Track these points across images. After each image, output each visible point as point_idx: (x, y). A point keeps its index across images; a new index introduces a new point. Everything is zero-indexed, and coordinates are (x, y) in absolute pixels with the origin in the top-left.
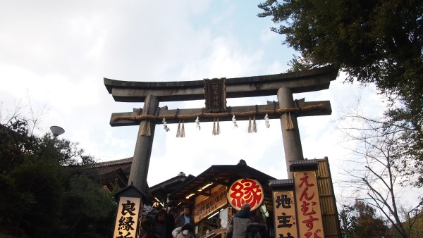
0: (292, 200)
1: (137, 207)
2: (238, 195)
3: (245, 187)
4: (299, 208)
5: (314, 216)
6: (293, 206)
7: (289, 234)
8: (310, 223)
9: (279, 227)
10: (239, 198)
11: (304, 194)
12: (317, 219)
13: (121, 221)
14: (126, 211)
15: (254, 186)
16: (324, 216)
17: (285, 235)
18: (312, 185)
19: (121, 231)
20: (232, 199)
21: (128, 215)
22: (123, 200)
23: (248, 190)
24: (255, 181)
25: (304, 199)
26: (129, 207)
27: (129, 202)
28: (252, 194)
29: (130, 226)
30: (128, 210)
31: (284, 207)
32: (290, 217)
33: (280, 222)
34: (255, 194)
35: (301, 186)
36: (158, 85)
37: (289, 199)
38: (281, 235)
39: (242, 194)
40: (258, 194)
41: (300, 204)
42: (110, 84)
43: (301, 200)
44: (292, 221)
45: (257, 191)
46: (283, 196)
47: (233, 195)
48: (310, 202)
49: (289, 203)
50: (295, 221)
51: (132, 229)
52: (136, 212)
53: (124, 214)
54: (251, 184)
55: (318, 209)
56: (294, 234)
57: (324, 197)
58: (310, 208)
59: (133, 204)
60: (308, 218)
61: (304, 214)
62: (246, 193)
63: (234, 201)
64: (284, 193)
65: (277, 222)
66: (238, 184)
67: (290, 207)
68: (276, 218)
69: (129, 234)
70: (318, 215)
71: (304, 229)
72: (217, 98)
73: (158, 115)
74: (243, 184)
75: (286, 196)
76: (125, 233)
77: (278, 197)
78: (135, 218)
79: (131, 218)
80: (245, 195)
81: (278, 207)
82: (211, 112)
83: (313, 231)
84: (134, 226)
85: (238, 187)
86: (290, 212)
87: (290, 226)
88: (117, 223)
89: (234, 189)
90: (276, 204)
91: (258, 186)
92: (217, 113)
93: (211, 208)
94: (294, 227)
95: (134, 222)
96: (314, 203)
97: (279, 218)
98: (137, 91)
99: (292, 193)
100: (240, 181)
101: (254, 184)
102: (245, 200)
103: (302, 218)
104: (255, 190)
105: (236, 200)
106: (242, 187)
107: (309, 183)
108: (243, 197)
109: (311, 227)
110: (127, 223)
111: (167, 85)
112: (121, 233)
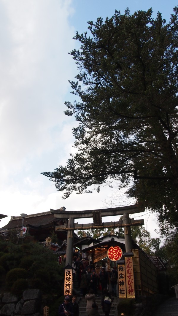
0: (124, 268)
1: (71, 273)
2: (112, 253)
3: (114, 250)
4: (126, 271)
5: (131, 274)
6: (124, 270)
7: (123, 281)
8: (129, 277)
9: (120, 278)
10: (112, 255)
11: (128, 266)
12: (132, 276)
13: (66, 278)
14: (67, 275)
15: (118, 249)
16: (134, 273)
17: (122, 281)
18: (131, 262)
19: (67, 282)
20: (109, 255)
21: (68, 276)
22: (66, 271)
23: (116, 251)
24: (119, 247)
25: (128, 268)
26: (68, 273)
27: (68, 271)
28: (117, 253)
29: (69, 280)
30: (68, 274)
31: (121, 271)
32: (123, 275)
33: (120, 276)
34: (119, 253)
35: (127, 263)
36: (73, 213)
37: (123, 268)
38: (120, 281)
39: (113, 253)
40: (120, 253)
41: (127, 270)
42: (53, 212)
43: (127, 268)
44: (124, 276)
45: (120, 252)
46: (121, 267)
47: (110, 254)
48: (130, 269)
49: (123, 270)
50: (125, 276)
51: (70, 281)
52: (71, 275)
53: (67, 276)
54: (117, 248)
55: (132, 272)
56: (124, 281)
57: (135, 265)
58: (130, 271)
59: (70, 272)
60: (129, 275)
61: (128, 274)
62: (115, 253)
63: (110, 257)
64: (121, 266)
65: (119, 277)
66: (111, 248)
67: (123, 271)
68: (119, 275)
69: (69, 283)
70: (132, 274)
71: (128, 279)
72: (98, 219)
73: (75, 227)
74: (114, 248)
75: (122, 267)
76: (68, 283)
77: (119, 267)
78: (71, 277)
79: (69, 277)
80: (114, 254)
81: (119, 271)
82: (96, 226)
83: (130, 280)
84: (71, 280)
85: (111, 250)
86: (123, 273)
87: (123, 278)
88: (65, 279)
89: (110, 251)
90: (119, 270)
91: (120, 249)
92: (98, 226)
93: (101, 257)
94: (125, 278)
95: (70, 278)
96: (131, 270)
97: (120, 275)
98: (65, 215)
99: (124, 265)
100: (112, 247)
101: (118, 248)
102: (115, 256)
103: (127, 275)
104: (119, 251)
105: (111, 256)
106: (113, 250)
107: (130, 262)
108: (114, 255)
109: (130, 278)
110: (68, 279)
111: (77, 213)
112: (67, 283)
